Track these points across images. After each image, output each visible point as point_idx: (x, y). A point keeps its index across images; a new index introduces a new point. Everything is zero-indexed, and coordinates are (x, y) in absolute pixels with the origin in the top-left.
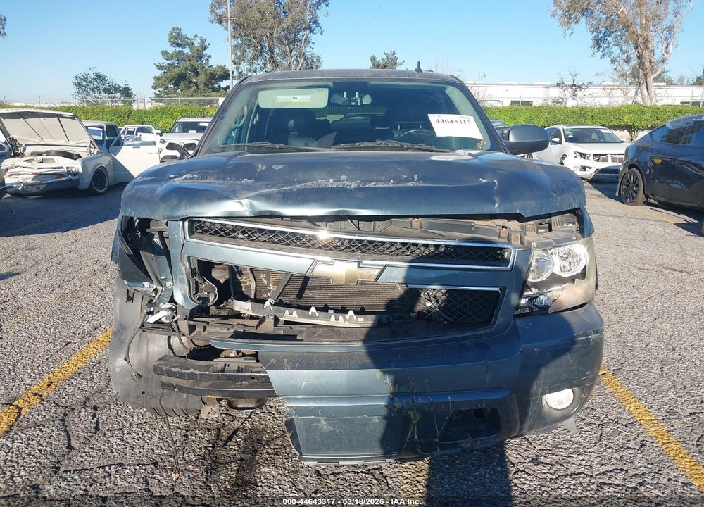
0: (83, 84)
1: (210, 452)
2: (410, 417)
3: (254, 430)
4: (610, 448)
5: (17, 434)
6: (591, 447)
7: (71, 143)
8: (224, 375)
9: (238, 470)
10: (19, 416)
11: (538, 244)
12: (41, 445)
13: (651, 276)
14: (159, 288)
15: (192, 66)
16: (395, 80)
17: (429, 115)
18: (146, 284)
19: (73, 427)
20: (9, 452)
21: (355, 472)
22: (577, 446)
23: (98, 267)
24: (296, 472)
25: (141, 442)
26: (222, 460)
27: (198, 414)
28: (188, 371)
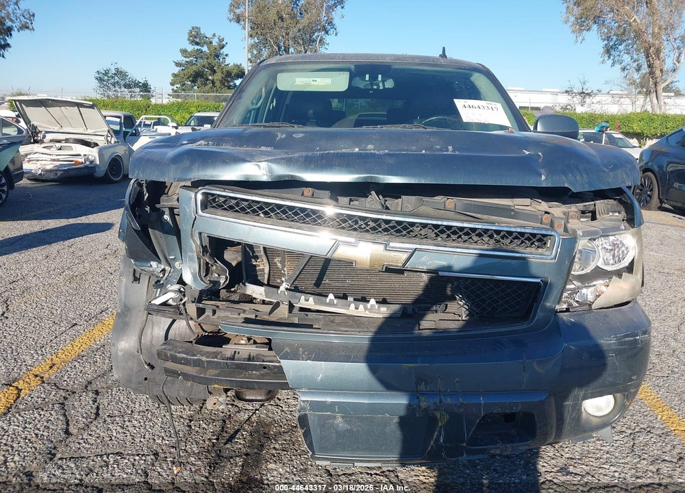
0: (103, 78)
1: (214, 445)
2: (437, 418)
3: (260, 423)
4: (644, 459)
5: (15, 416)
6: (624, 458)
7: (89, 131)
8: (233, 364)
9: (243, 466)
10: (18, 397)
11: (584, 232)
12: (38, 429)
13: (672, 280)
14: (168, 268)
15: (209, 64)
16: (420, 64)
17: (455, 100)
18: (154, 264)
19: (73, 411)
20: (4, 435)
21: (368, 474)
22: (608, 456)
23: (108, 251)
24: (305, 470)
25: (142, 430)
26: (226, 454)
27: (203, 404)
28: (195, 358)
